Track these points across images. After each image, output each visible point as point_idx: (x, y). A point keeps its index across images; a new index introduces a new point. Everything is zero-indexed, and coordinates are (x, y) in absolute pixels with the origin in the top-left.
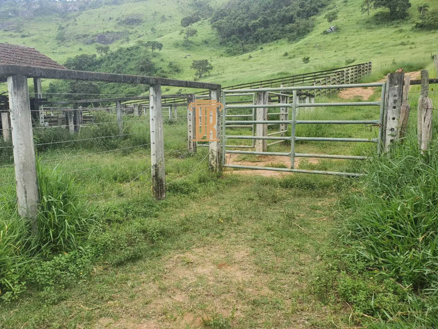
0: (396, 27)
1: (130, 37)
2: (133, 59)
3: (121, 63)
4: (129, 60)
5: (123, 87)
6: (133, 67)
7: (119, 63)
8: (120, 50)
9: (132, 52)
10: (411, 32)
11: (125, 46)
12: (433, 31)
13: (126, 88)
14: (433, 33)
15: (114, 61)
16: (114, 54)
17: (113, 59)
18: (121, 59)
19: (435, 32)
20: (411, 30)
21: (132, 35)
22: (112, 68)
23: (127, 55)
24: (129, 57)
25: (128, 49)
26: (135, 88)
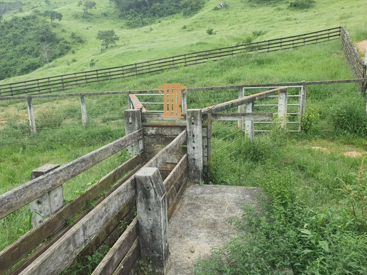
0: (274, 6)
1: (24, 8)
2: (31, 29)
3: (17, 32)
4: (26, 30)
5: (22, 57)
6: (31, 37)
7: (15, 33)
8: (15, 19)
9: (29, 22)
10: (288, 10)
11: (20, 15)
12: (305, 10)
13: (26, 59)
14: (305, 11)
15: (9, 30)
16: (9, 22)
17: (8, 29)
18: (16, 28)
19: (307, 11)
20: (287, 9)
21: (25, 6)
22: (8, 38)
23: (23, 24)
24: (26, 27)
25: (24, 19)
26: (36, 59)
